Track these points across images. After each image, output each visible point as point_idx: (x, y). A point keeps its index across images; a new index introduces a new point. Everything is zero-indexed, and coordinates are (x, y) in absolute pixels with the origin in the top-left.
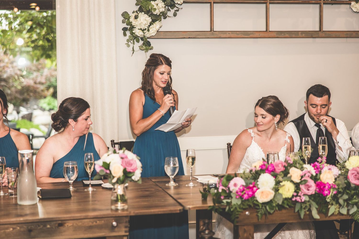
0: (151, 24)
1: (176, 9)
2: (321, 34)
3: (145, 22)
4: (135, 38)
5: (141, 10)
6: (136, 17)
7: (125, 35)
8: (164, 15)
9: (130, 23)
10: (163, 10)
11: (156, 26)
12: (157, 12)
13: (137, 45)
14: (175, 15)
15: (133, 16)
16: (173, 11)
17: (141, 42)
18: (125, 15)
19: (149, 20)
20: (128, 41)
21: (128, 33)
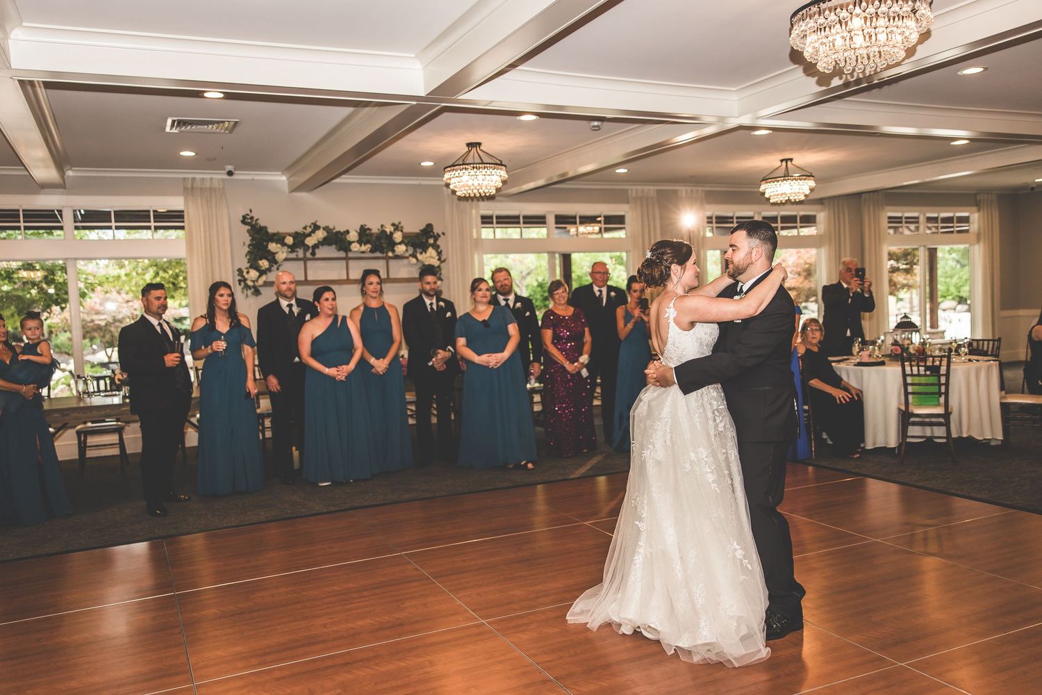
0: (259, 276)
1: (278, 265)
2: (388, 280)
3: (254, 276)
4: (247, 287)
5: (251, 267)
6: (248, 272)
7: (240, 284)
8: (269, 270)
9: (243, 276)
10: (267, 267)
11: (264, 278)
12: (263, 268)
13: (249, 292)
14: (278, 269)
15: (245, 271)
16: (275, 267)
17: (253, 290)
18: (240, 271)
19: (257, 274)
20: (243, 289)
21: (242, 284)
